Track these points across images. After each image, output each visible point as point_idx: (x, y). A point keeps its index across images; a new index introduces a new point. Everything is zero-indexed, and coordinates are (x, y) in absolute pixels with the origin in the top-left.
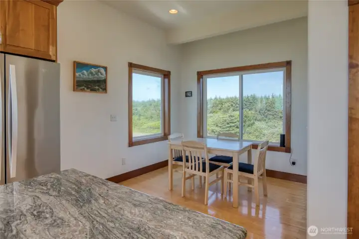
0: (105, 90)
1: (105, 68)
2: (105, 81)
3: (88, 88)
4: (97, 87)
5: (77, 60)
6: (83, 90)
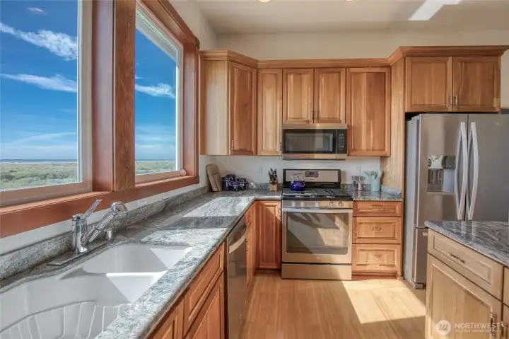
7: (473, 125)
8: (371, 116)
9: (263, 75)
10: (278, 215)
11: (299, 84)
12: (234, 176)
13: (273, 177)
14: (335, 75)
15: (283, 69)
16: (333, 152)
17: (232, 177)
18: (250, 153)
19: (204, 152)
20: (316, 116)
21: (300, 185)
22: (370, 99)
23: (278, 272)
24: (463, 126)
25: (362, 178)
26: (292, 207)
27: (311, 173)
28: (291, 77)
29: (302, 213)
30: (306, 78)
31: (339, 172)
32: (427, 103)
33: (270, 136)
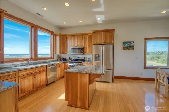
0: (133, 49)
1: (134, 42)
2: (133, 46)
3: (127, 49)
4: (130, 48)
5: (124, 41)
6: (126, 49)
7: (104, 47)
8: (89, 45)
9: (68, 37)
10: (68, 66)
11: (74, 39)
12: (63, 58)
13: (70, 58)
14: (82, 36)
15: (71, 36)
16: (81, 53)
18: (65, 53)
19: (55, 53)
20: (78, 45)
21: (75, 60)
22: (89, 41)
24: (101, 47)
25: (90, 59)
28: (73, 37)
29: (72, 65)
30: (76, 37)
31: (84, 57)
32: (97, 42)
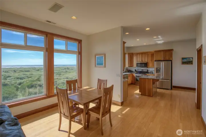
0: (192, 64)
1: (192, 58)
2: (192, 61)
3: (186, 63)
4: (189, 63)
7: (163, 63)
8: (151, 61)
9: (134, 55)
10: (135, 76)
13: (136, 70)
14: (145, 54)
17: (130, 70)
18: (132, 67)
20: (142, 61)
22: (151, 58)
23: (134, 84)
24: (161, 63)
25: (152, 71)
26: (138, 75)
27: (142, 70)
28: (138, 55)
30: (140, 55)
31: (147, 70)
32: (158, 59)
33: (135, 65)
